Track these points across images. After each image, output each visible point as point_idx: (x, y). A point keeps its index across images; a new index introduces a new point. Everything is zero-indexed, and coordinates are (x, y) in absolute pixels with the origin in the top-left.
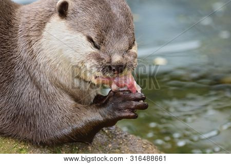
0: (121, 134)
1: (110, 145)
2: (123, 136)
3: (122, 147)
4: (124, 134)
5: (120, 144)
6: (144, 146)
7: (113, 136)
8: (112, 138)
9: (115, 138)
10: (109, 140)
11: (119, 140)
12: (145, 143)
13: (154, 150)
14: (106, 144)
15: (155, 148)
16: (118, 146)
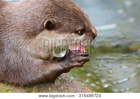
0: (69, 80)
1: (62, 87)
2: (70, 81)
3: (69, 88)
4: (71, 80)
5: (68, 86)
6: (83, 88)
7: (64, 81)
8: (63, 83)
9: (65, 83)
10: (61, 84)
11: (67, 84)
12: (83, 85)
13: (89, 90)
14: (59, 87)
15: (89, 89)
16: (67, 88)
